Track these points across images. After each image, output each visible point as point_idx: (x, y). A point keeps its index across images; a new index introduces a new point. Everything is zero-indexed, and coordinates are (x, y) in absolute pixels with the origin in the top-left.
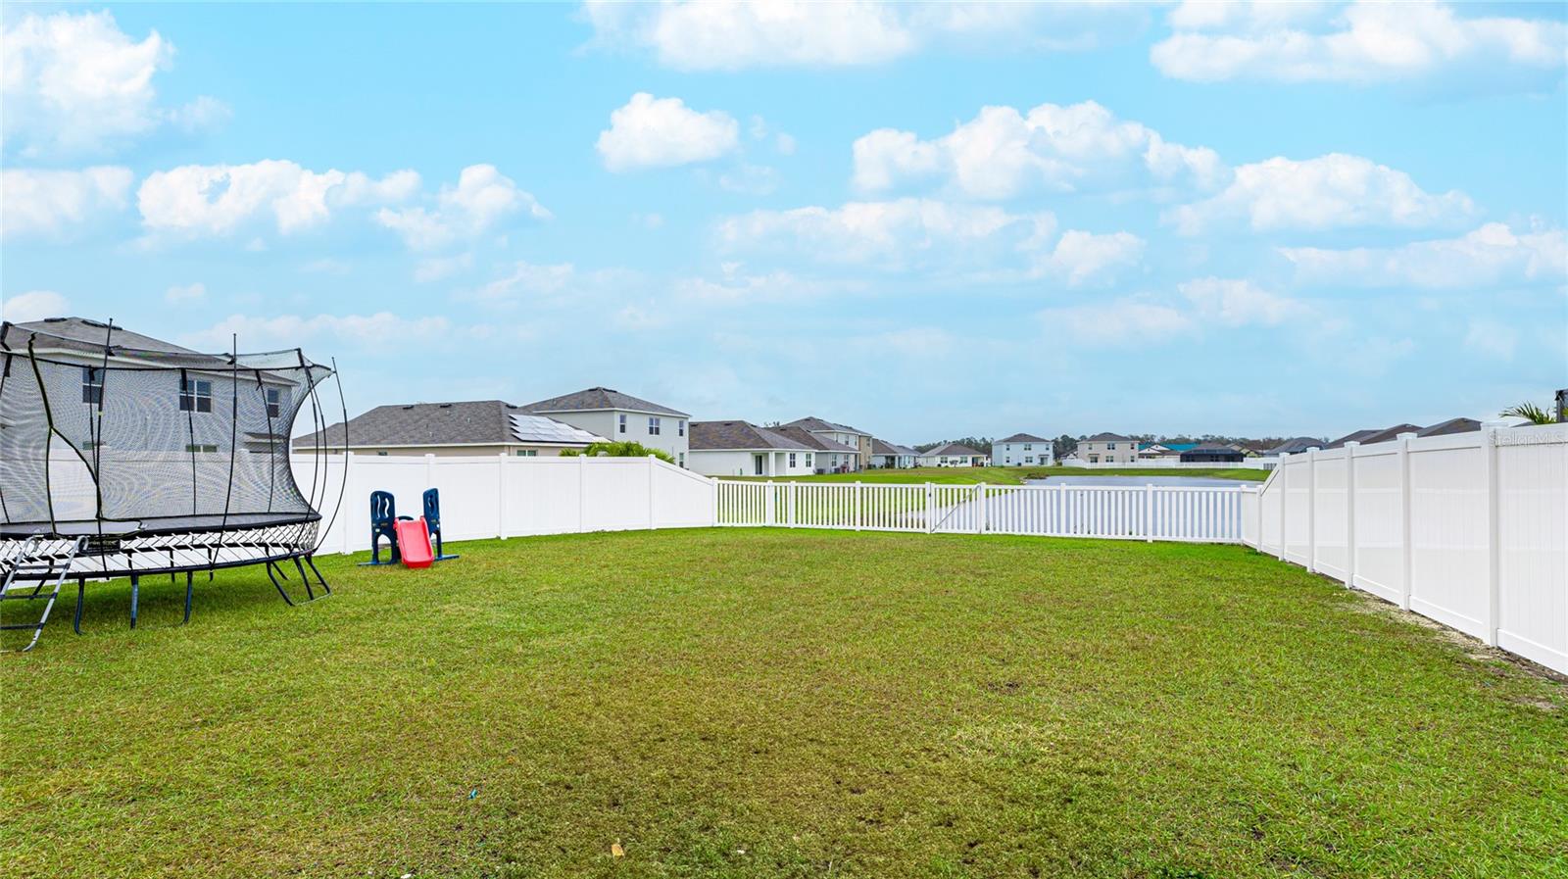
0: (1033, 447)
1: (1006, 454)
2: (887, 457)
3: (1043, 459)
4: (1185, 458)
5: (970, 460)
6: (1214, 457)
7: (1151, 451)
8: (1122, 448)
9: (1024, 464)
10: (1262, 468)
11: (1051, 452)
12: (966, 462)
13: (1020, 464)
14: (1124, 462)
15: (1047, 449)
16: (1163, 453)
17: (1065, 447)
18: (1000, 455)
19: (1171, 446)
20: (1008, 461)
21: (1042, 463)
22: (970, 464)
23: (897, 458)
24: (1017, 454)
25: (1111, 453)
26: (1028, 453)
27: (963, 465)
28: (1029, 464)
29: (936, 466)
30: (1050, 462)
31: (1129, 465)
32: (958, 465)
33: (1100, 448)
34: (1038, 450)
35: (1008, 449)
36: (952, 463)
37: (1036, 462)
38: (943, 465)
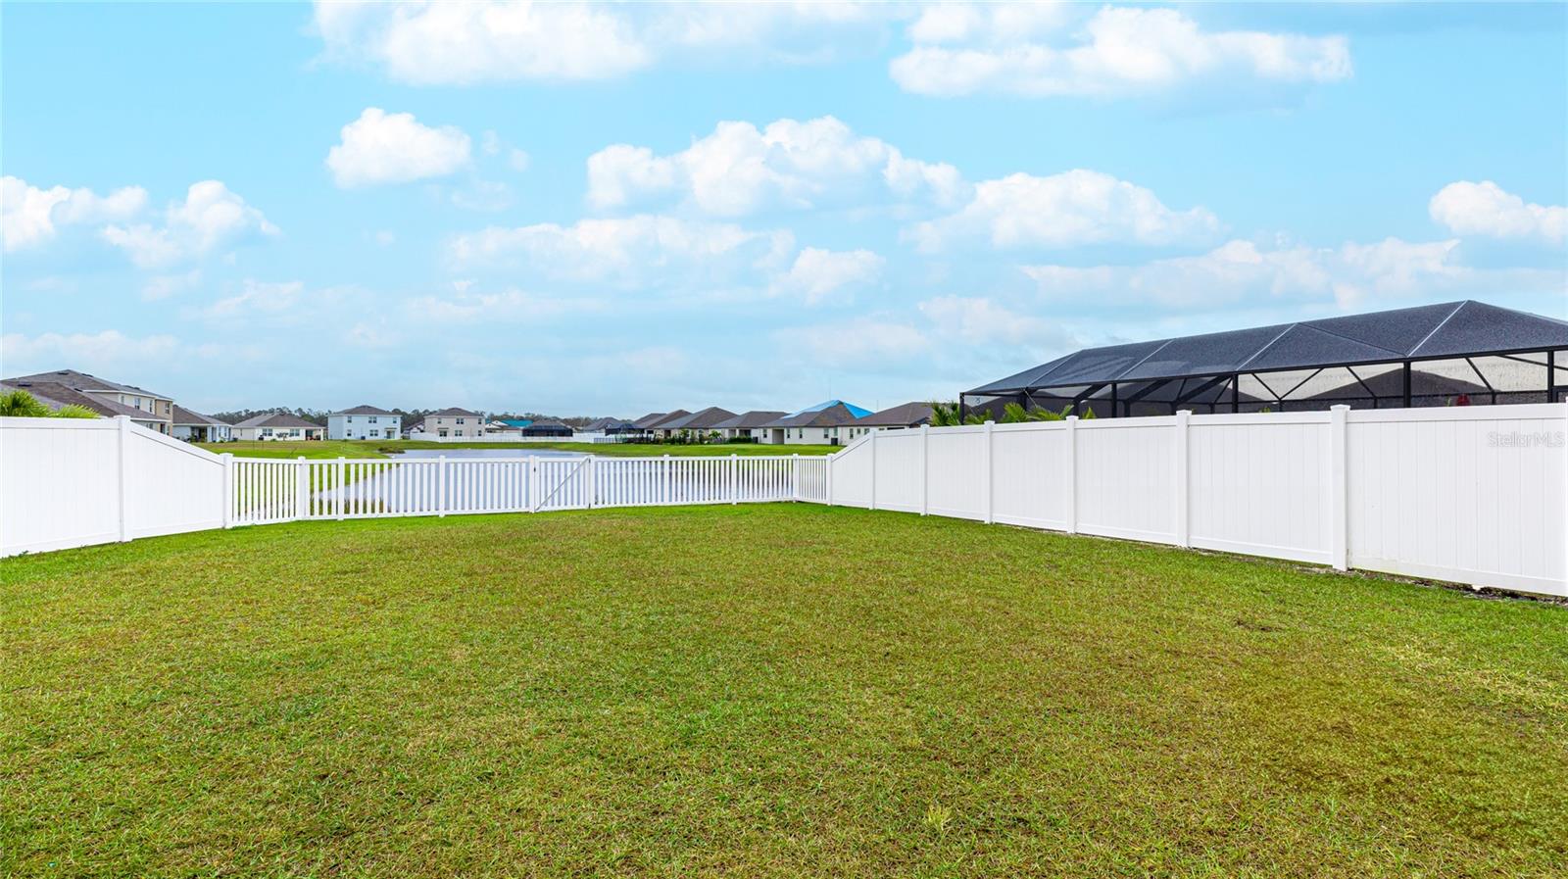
0: (378, 420)
1: (346, 426)
2: (193, 428)
3: (389, 434)
4: (527, 433)
5: (303, 432)
6: (549, 432)
7: (492, 426)
8: (470, 424)
9: (369, 438)
10: (592, 442)
11: (398, 426)
12: (298, 435)
13: (363, 438)
14: (472, 436)
15: (395, 422)
16: (502, 428)
17: (412, 421)
18: (339, 428)
19: (508, 422)
20: (349, 435)
21: (389, 437)
22: (302, 436)
23: (209, 431)
24: (361, 427)
25: (459, 427)
26: (373, 427)
27: (295, 438)
28: (374, 438)
29: (256, 438)
30: (397, 436)
31: (477, 439)
32: (288, 438)
33: (449, 423)
34: (384, 423)
35: (350, 421)
36: (280, 436)
37: (382, 436)
38: (266, 438)
